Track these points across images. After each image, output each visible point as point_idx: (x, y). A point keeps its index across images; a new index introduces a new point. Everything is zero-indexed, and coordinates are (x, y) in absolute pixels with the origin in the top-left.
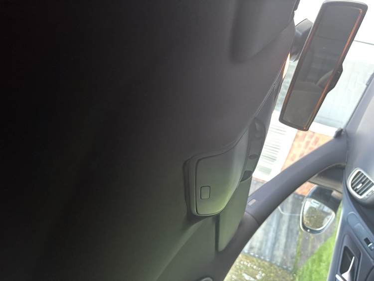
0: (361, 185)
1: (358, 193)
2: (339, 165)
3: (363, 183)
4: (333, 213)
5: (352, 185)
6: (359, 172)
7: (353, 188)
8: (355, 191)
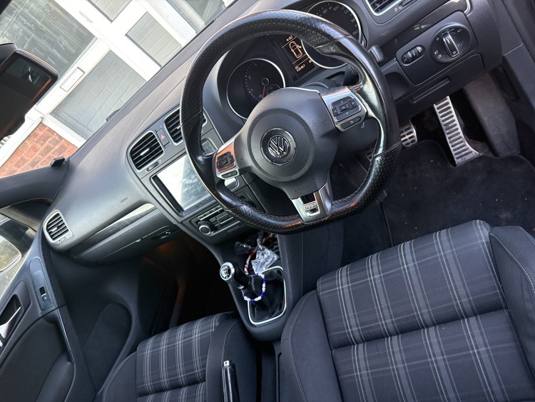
0: (56, 228)
1: (51, 237)
2: (45, 200)
3: (59, 227)
4: (20, 255)
5: (48, 226)
6: (58, 215)
7: (48, 230)
8: (50, 233)
